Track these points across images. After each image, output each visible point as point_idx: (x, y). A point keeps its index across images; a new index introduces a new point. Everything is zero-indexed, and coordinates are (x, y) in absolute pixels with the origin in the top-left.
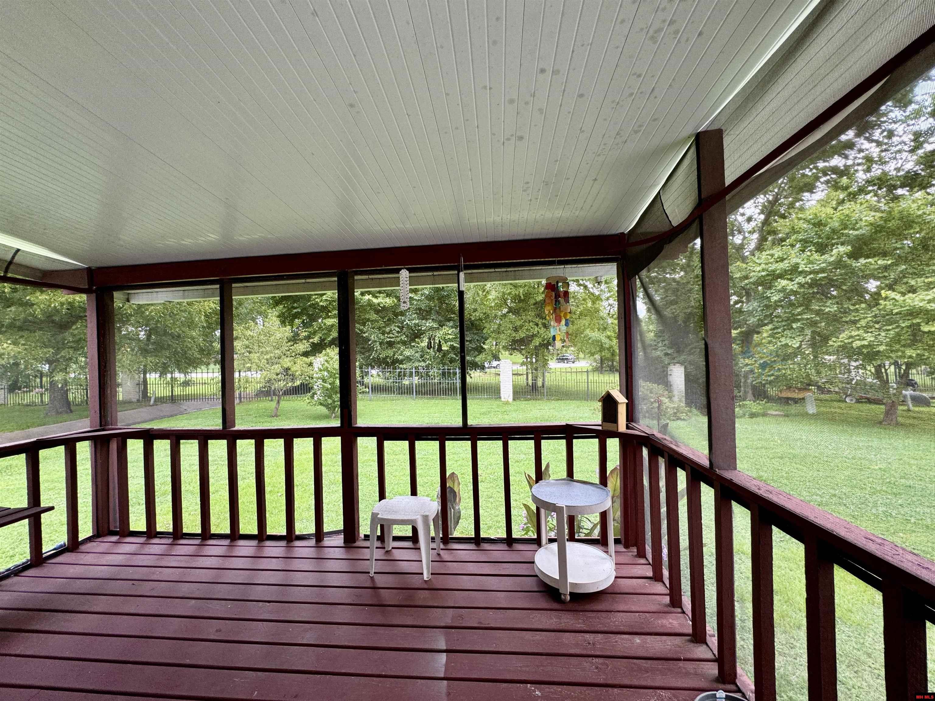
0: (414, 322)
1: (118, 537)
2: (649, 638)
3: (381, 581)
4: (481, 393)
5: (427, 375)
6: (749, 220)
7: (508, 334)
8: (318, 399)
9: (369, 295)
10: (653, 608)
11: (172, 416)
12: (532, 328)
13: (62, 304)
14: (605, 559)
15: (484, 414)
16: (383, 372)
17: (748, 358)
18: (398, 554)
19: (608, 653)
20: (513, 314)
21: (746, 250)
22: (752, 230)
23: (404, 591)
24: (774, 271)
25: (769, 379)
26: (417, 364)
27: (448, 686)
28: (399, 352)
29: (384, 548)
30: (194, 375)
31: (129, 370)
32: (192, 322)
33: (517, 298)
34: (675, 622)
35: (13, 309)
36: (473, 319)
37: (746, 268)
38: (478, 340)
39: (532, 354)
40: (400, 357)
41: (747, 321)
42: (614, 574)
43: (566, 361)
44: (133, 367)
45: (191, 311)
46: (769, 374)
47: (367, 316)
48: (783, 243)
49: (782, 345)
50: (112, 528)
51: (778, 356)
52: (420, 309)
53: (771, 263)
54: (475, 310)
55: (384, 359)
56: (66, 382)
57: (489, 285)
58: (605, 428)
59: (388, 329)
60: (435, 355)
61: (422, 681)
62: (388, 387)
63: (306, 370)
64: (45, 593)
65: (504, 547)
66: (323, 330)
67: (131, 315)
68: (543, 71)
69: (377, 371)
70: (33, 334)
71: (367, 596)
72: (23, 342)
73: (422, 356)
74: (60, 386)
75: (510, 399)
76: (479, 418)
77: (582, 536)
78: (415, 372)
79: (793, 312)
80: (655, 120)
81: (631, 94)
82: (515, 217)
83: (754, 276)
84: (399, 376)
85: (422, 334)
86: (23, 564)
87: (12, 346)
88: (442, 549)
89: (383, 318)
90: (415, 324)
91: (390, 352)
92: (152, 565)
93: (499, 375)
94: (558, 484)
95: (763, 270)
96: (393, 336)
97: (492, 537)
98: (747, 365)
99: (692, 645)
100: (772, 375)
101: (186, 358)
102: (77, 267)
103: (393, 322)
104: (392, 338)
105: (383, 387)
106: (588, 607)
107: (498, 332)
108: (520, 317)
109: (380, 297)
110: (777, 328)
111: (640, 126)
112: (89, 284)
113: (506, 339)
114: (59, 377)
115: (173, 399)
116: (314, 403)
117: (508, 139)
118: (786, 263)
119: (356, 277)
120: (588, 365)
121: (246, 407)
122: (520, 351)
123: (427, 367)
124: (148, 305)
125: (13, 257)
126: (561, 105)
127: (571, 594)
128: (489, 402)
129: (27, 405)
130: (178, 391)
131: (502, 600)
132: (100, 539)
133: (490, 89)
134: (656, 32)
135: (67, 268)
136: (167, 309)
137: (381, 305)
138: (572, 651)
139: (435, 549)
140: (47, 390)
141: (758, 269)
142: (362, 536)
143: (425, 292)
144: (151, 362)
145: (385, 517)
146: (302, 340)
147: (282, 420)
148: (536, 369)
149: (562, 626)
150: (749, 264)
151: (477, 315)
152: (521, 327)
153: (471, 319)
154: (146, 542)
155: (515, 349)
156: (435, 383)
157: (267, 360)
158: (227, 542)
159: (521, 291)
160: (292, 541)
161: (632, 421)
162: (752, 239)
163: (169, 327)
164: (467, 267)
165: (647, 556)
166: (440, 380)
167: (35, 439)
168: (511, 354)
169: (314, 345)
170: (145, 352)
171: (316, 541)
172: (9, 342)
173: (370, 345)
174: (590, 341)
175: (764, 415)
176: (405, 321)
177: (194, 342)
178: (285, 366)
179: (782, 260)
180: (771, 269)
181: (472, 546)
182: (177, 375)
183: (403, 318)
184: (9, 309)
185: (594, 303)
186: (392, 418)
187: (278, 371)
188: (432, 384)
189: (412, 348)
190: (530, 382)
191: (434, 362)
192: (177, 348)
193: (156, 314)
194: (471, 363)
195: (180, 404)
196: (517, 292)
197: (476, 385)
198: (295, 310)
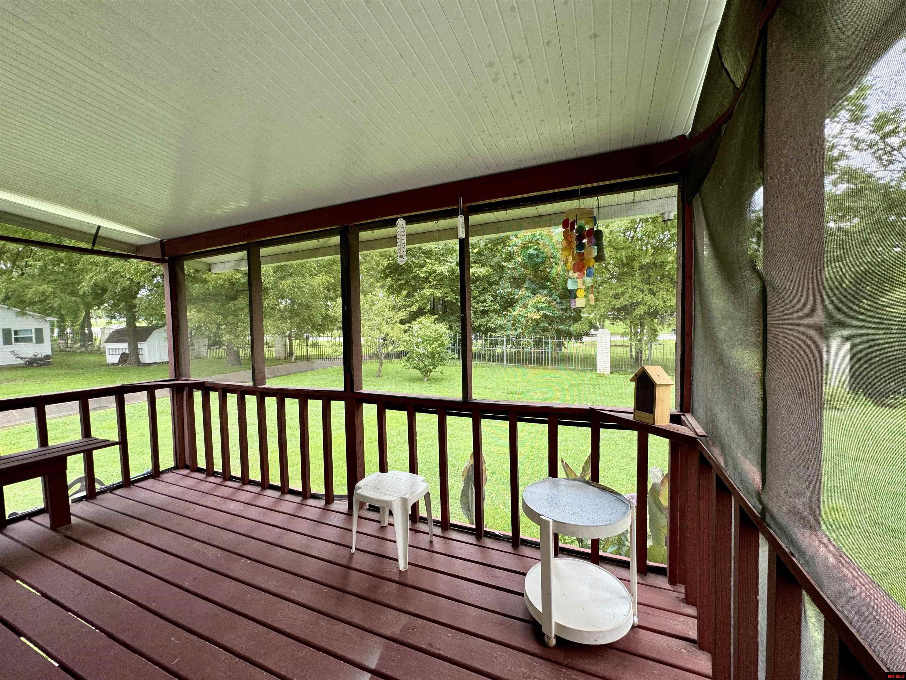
1: (190, 471)
3: (357, 560)
4: (575, 364)
5: (519, 344)
7: (608, 302)
8: (413, 363)
12: (636, 295)
26: (508, 333)
28: (492, 320)
40: (493, 325)
42: (634, 620)
50: (186, 463)
52: (514, 278)
59: (482, 299)
60: (527, 323)
62: (481, 354)
65: (508, 547)
70: (210, 305)
72: (204, 311)
73: (513, 325)
75: (607, 371)
78: (507, 341)
84: (491, 344)
85: (515, 303)
86: (116, 484)
87: (196, 314)
90: (508, 292)
91: (484, 321)
93: (596, 345)
96: (487, 305)
97: (497, 533)
103: (488, 291)
104: (486, 307)
108: (622, 283)
112: (162, 256)
113: (604, 307)
115: (308, 358)
116: (409, 366)
122: (624, 320)
123: (518, 336)
125: (97, 232)
128: (583, 374)
129: (218, 358)
130: (310, 351)
132: (177, 471)
135: (150, 242)
136: (295, 283)
137: (476, 275)
146: (400, 308)
147: (384, 380)
148: (641, 341)
152: (623, 293)
155: (617, 318)
156: (526, 352)
158: (258, 490)
159: (624, 254)
160: (306, 499)
161: (688, 411)
166: (532, 349)
168: (613, 324)
169: (411, 314)
171: (326, 503)
176: (498, 289)
183: (497, 287)
188: (523, 353)
189: (504, 317)
190: (634, 354)
191: (525, 330)
192: (305, 316)
193: (287, 287)
194: (565, 333)
195: (313, 362)
196: (618, 256)
197: (569, 356)
198: (400, 282)
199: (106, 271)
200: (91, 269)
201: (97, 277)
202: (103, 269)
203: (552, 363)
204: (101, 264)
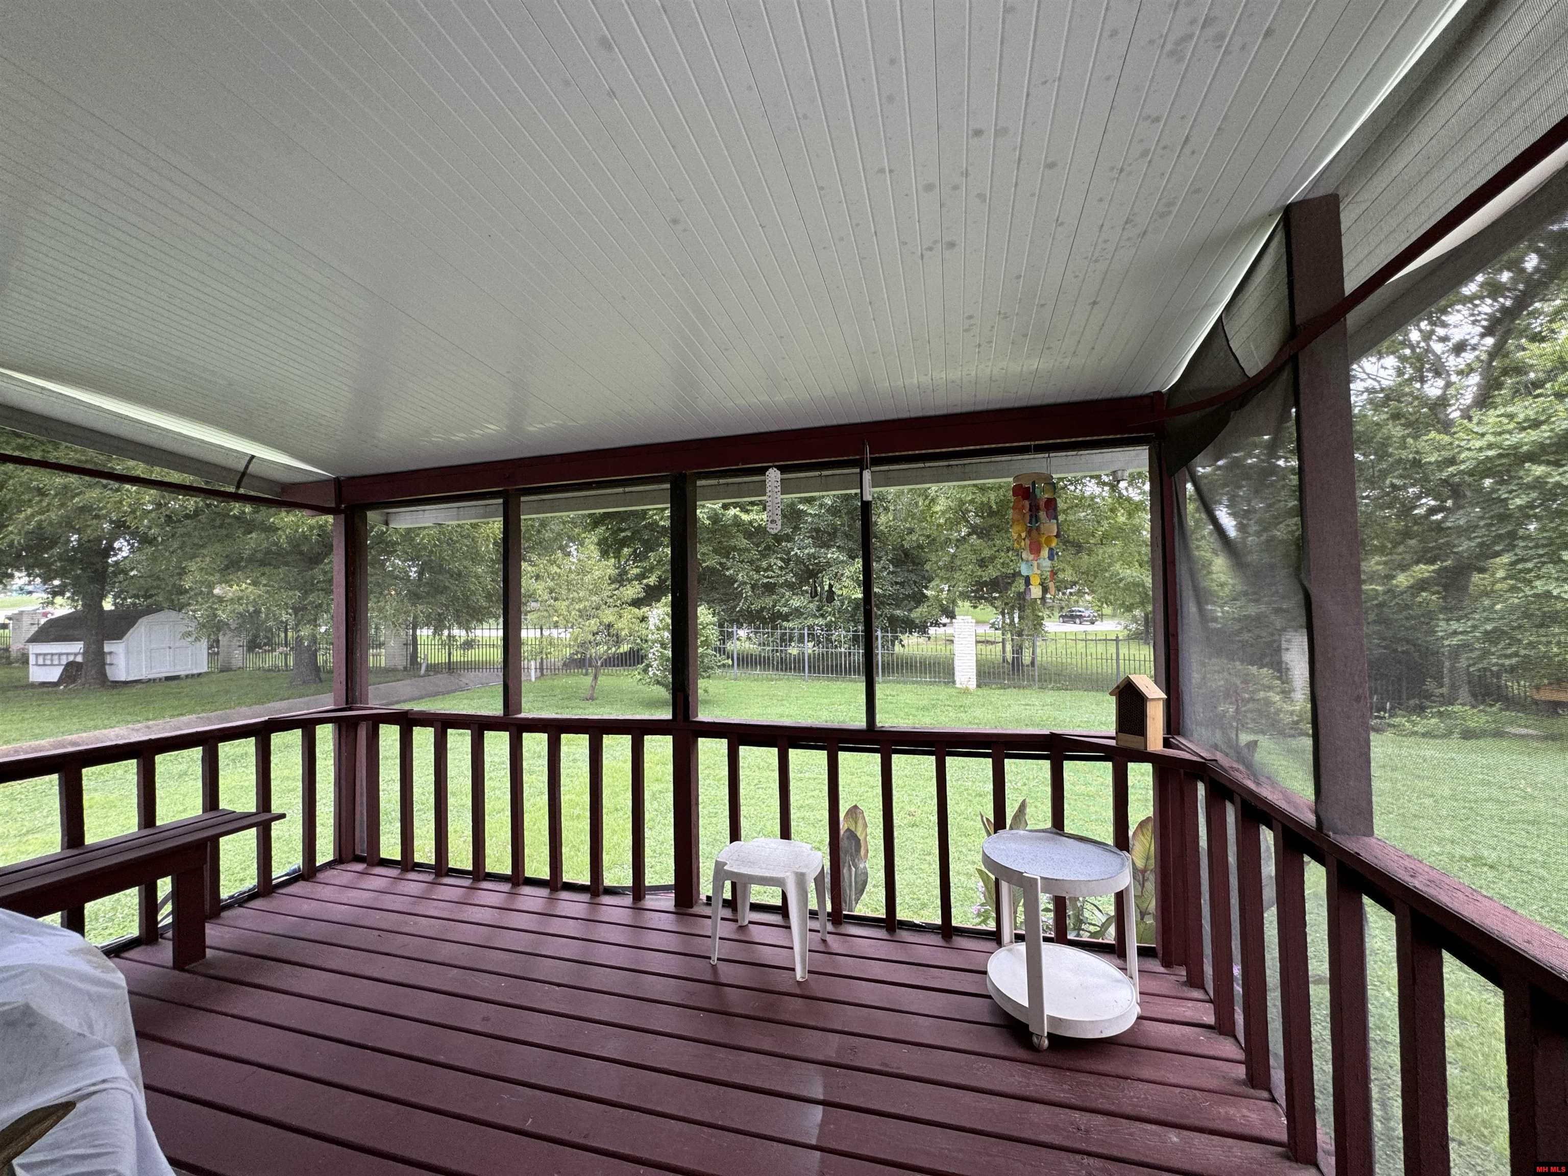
0: (806, 551)
1: (365, 865)
2: (1199, 1139)
3: (728, 973)
4: (921, 673)
5: (829, 640)
6: (1460, 348)
7: (969, 572)
8: (654, 674)
9: (735, 508)
10: (1213, 1084)
11: (448, 693)
12: (1012, 561)
13: (311, 528)
14: (1118, 981)
15: (924, 709)
16: (756, 633)
17: (1458, 620)
18: (758, 934)
19: (1115, 1153)
20: (979, 538)
21: (1454, 408)
22: (1466, 370)
23: (764, 995)
24: (1516, 447)
25: (1507, 662)
26: (810, 621)
27: (822, 1161)
28: (783, 601)
29: (736, 921)
30: (478, 632)
31: (393, 623)
32: (477, 553)
33: (985, 510)
34: (1253, 1116)
35: (254, 535)
36: (907, 546)
37: (1451, 444)
38: (915, 582)
39: (1013, 608)
40: (784, 609)
41: (1454, 546)
42: (1137, 1010)
43: (1078, 621)
44: (398, 619)
45: (475, 537)
46: (1509, 652)
47: (733, 542)
48: (1539, 391)
49: (1536, 596)
50: (358, 852)
51: (1527, 615)
52: (817, 530)
53: (1510, 432)
54: (911, 531)
55: (757, 611)
56: (314, 640)
57: (933, 488)
58: (1123, 744)
59: (764, 564)
60: (842, 606)
61: (780, 1145)
62: (764, 657)
63: (637, 629)
64: (274, 934)
65: (936, 940)
66: (663, 565)
67: (397, 543)
68: (978, 133)
69: (747, 631)
70: (275, 571)
71: (703, 996)
72: (265, 582)
73: (819, 609)
74: (306, 644)
75: (973, 685)
76: (914, 716)
77: (1085, 937)
78: (809, 634)
79: (1562, 528)
80: (1197, 191)
81: (1145, 153)
82: (955, 374)
83: (1467, 460)
84: (782, 640)
85: (821, 572)
86: (249, 890)
87: (251, 588)
88: (829, 933)
89: (758, 545)
90: (808, 554)
91: (768, 601)
92: (405, 910)
93: (952, 641)
94: (1031, 839)
95: (1490, 446)
96: (773, 574)
97: (916, 922)
98: (1455, 633)
99: (1288, 1164)
100: (1516, 654)
101: (468, 607)
102: (323, 478)
103: (774, 552)
104: (772, 577)
105: (756, 659)
106: (1084, 1064)
107: (951, 567)
108: (990, 543)
109: (752, 511)
110: (1523, 560)
111: (1170, 204)
112: (336, 502)
113: (965, 581)
114: (305, 632)
115: (451, 668)
116: (648, 680)
117: (930, 249)
118: (1545, 431)
119: (699, 483)
120: (1120, 628)
121: (549, 683)
122: (991, 601)
123: (829, 626)
124: (420, 528)
125: (247, 467)
126: (1016, 184)
127: (1050, 1035)
128: (934, 688)
129: (269, 670)
130: (458, 656)
131: (925, 1030)
132: (342, 867)
133: (891, 171)
134: (1177, 43)
135: (311, 479)
136: (444, 535)
137: (755, 525)
138: (1044, 1138)
139: (818, 931)
140: (292, 649)
141: (1478, 444)
142: (703, 897)
143: (826, 501)
144: (421, 612)
145: (736, 871)
146: (632, 580)
147: (602, 706)
148: (1020, 634)
149: (1031, 1091)
150: (1456, 436)
151: (914, 539)
152: (993, 559)
153: (903, 546)
154: (400, 877)
155: (982, 598)
156: (841, 653)
157: (579, 611)
158: (506, 887)
159: (993, 497)
160: (598, 896)
161: (1179, 734)
162: (1468, 386)
163: (446, 560)
164: (876, 462)
165: (1206, 987)
166: (850, 648)
167: (267, 718)
168: (975, 607)
169: (648, 589)
170: (415, 597)
171: (634, 899)
172: (248, 581)
173: (737, 589)
174: (1121, 585)
175: (1498, 734)
176: (792, 549)
177: (480, 583)
178: (606, 621)
179: (1536, 424)
180: (1507, 443)
181: (881, 933)
182: (456, 632)
183: (790, 545)
184: (249, 536)
185: (1130, 515)
186: (769, 710)
187: (595, 629)
188: (836, 655)
189: (802, 595)
190: (1009, 656)
191: (840, 618)
192: (456, 591)
193: (429, 541)
194: (903, 621)
195: (460, 675)
196: (985, 500)
197: (911, 659)
198: (623, 534)
199: (62, 505)
200: (30, 501)
201: (43, 517)
202: (56, 502)
203: (883, 672)
204: (52, 492)
